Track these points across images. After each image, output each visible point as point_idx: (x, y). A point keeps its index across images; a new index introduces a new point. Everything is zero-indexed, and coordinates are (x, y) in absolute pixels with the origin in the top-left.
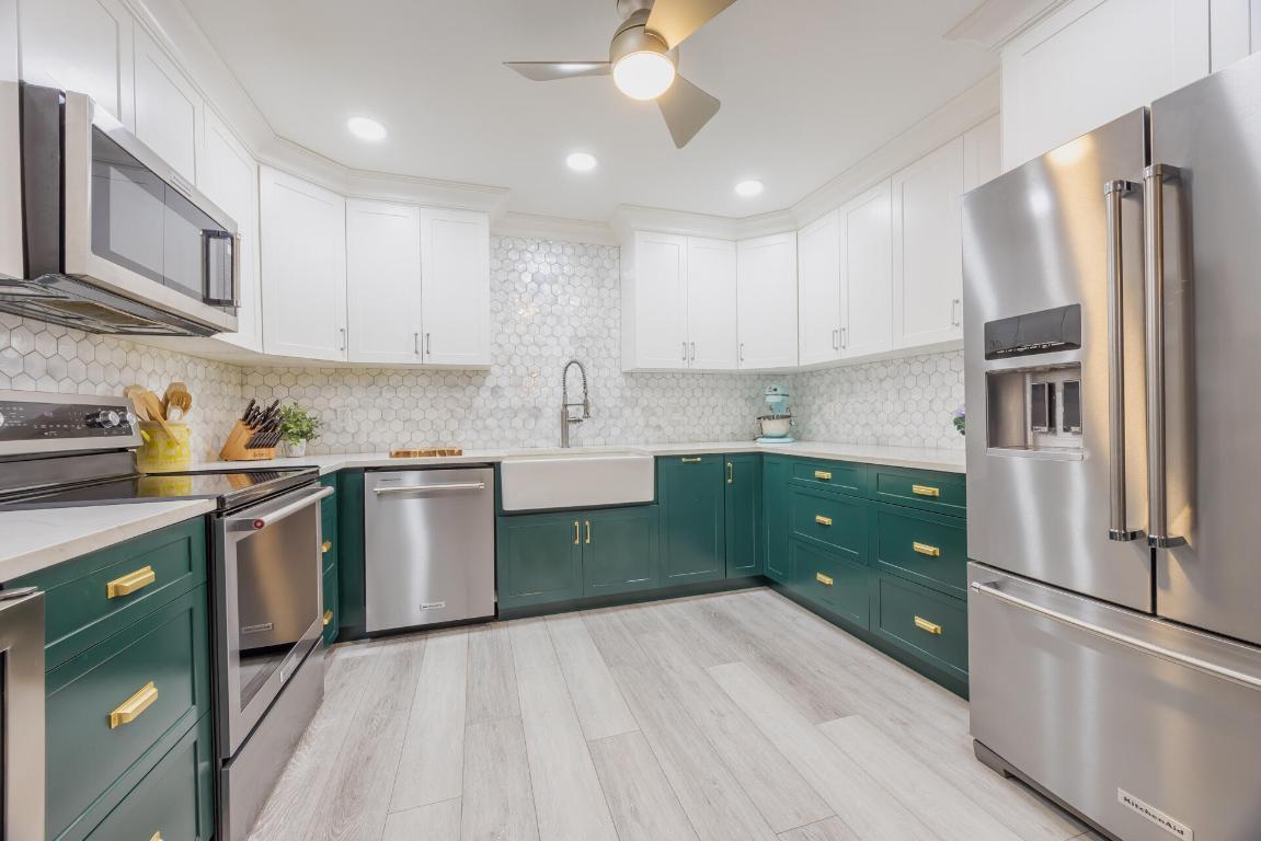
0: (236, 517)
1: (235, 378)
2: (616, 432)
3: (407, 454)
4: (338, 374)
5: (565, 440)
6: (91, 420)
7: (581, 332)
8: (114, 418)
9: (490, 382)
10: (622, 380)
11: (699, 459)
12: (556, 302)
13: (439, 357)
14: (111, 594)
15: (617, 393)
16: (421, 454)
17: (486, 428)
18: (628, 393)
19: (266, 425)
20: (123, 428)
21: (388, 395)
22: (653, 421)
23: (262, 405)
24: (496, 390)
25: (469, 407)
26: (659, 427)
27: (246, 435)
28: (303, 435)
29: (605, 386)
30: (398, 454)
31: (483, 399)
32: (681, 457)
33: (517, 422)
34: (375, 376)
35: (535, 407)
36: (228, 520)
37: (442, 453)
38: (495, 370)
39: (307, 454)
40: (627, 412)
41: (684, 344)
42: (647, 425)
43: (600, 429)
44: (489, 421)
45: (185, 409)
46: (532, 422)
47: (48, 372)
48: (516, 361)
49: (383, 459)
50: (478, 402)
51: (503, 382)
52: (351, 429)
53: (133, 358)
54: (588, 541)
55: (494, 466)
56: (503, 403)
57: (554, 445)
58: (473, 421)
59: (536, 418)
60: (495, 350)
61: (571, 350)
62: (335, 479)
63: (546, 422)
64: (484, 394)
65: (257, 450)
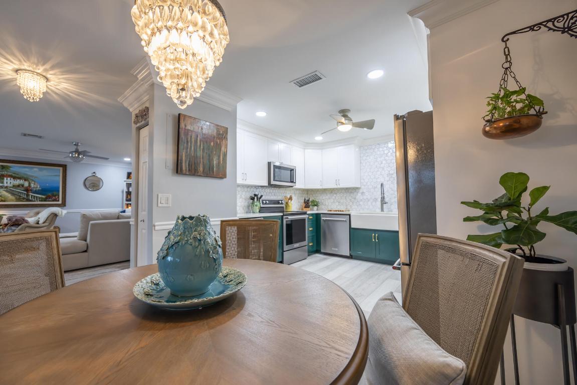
0: (286, 217)
1: (306, 193)
3: (331, 211)
4: (324, 191)
5: (382, 210)
6: (278, 202)
8: (280, 202)
9: (361, 191)
12: (382, 163)
13: (342, 186)
16: (334, 211)
17: (360, 205)
19: (307, 204)
20: (282, 203)
21: (335, 195)
23: (307, 199)
24: (363, 193)
25: (355, 199)
27: (304, 205)
28: (316, 205)
31: (359, 196)
33: (369, 203)
34: (332, 191)
35: (375, 198)
36: (284, 217)
37: (338, 211)
38: (363, 187)
39: (317, 210)
44: (361, 203)
45: (292, 200)
46: (374, 203)
47: (275, 195)
48: (369, 184)
49: (326, 212)
51: (365, 191)
52: (327, 204)
53: (286, 191)
54: (377, 241)
55: (350, 215)
56: (365, 197)
57: (379, 210)
58: (356, 203)
59: (376, 202)
60: (362, 181)
61: (387, 179)
62: (315, 216)
63: (379, 203)
64: (359, 194)
65: (308, 208)
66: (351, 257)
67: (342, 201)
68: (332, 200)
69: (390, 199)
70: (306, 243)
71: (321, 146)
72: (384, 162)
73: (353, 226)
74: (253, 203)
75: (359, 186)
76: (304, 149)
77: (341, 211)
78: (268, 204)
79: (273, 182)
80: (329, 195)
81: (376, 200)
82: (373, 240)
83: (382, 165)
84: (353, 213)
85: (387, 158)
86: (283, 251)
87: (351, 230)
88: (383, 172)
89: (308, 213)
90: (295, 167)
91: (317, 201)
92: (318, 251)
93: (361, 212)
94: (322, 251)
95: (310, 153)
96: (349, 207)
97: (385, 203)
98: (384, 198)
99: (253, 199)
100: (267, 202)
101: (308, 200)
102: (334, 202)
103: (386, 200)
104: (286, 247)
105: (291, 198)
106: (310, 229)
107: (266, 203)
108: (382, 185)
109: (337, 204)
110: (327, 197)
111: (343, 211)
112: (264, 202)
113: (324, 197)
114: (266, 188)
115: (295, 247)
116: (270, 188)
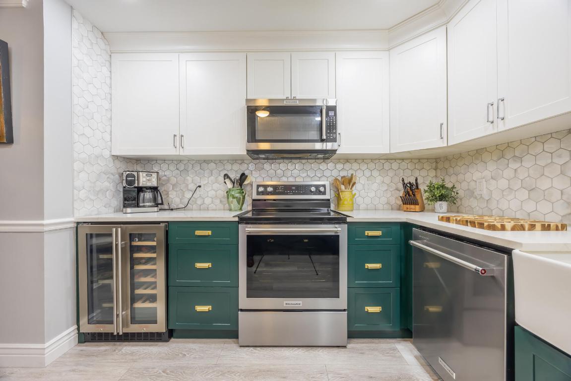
14: (195, 234)
62: (398, 228)
65: (408, 206)
67: (544, 184)
68: (503, 183)
70: (340, 302)
78: (272, 193)
80: (492, 166)
87: (515, 327)
91: (449, 185)
100: (270, 189)
110: (487, 173)
111: (492, 227)
112: (262, 189)
113: (477, 175)
114: (266, 161)
115: (285, 307)
116: (277, 161)
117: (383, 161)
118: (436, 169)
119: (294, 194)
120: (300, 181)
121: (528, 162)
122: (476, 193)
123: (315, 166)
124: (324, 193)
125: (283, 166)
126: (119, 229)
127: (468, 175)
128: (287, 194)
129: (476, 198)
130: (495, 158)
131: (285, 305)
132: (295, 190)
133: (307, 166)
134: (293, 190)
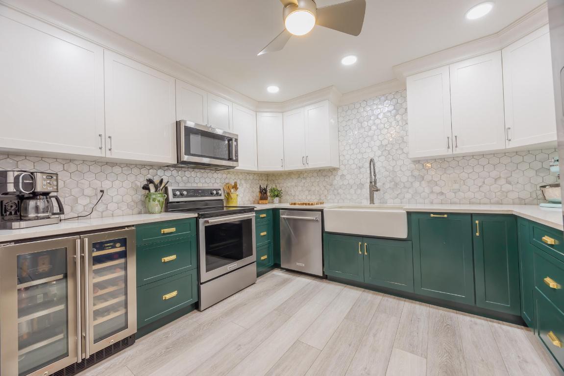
2: (408, 196)
3: (295, 204)
4: (289, 174)
5: (372, 200)
7: (385, 142)
9: (340, 173)
10: (413, 166)
11: (446, 216)
12: (370, 129)
14: (162, 233)
15: (408, 173)
16: (299, 204)
17: (338, 194)
18: (416, 173)
19: (263, 194)
21: (304, 181)
22: (437, 189)
23: (263, 187)
24: (342, 176)
25: (331, 185)
26: (442, 193)
27: (258, 196)
29: (401, 170)
30: (292, 204)
31: (337, 181)
32: (430, 213)
33: (352, 191)
38: (342, 167)
39: (278, 203)
40: (417, 184)
41: (448, 138)
42: (432, 192)
43: (398, 195)
44: (340, 191)
45: (237, 189)
46: (359, 191)
48: (351, 162)
50: (335, 182)
51: (345, 172)
52: (292, 193)
54: (366, 253)
55: (322, 211)
56: (346, 183)
57: (366, 202)
58: (333, 191)
59: (361, 189)
60: (341, 158)
61: (379, 153)
62: (271, 212)
63: (366, 191)
64: (338, 178)
65: (262, 201)
66: (325, 277)
67: (313, 189)
68: (300, 188)
69: (384, 184)
70: (253, 258)
71: (280, 106)
72: (374, 127)
73: (327, 229)
74: (147, 196)
75: (338, 167)
76: (256, 112)
77: (309, 204)
78: (187, 196)
79: (186, 158)
80: (295, 181)
81: (361, 185)
82: (360, 253)
83: (370, 133)
84: (326, 207)
85: (377, 121)
86: (199, 283)
87: (324, 234)
88: (372, 142)
89: (255, 209)
90: (237, 135)
91: (279, 189)
92: (277, 266)
93: (340, 205)
94: (282, 266)
95: (267, 119)
96: (323, 198)
97: (377, 190)
98: (375, 182)
99: (146, 188)
100: (185, 193)
101: (265, 190)
102: (302, 190)
103: (379, 185)
104: (205, 276)
105: (235, 187)
106: (262, 234)
107: (182, 195)
108: (371, 161)
109: (307, 193)
110: (293, 184)
111: (312, 204)
112: (178, 193)
113: (289, 184)
114: (174, 168)
115: (229, 270)
116: (183, 169)
117: (246, 174)
118: (267, 180)
119: (202, 196)
120: (206, 186)
121: (308, 180)
122: (289, 193)
123: (210, 175)
124: (220, 195)
125: (187, 174)
126: (86, 240)
127: (285, 184)
128: (197, 196)
129: (289, 195)
130: (297, 177)
131: (228, 269)
132: (202, 193)
133: (205, 175)
134: (200, 193)
